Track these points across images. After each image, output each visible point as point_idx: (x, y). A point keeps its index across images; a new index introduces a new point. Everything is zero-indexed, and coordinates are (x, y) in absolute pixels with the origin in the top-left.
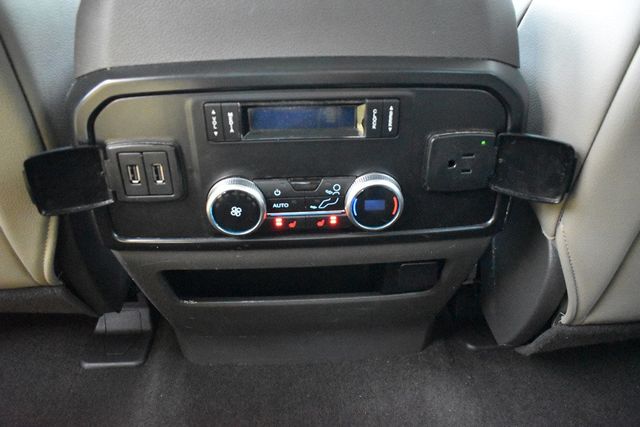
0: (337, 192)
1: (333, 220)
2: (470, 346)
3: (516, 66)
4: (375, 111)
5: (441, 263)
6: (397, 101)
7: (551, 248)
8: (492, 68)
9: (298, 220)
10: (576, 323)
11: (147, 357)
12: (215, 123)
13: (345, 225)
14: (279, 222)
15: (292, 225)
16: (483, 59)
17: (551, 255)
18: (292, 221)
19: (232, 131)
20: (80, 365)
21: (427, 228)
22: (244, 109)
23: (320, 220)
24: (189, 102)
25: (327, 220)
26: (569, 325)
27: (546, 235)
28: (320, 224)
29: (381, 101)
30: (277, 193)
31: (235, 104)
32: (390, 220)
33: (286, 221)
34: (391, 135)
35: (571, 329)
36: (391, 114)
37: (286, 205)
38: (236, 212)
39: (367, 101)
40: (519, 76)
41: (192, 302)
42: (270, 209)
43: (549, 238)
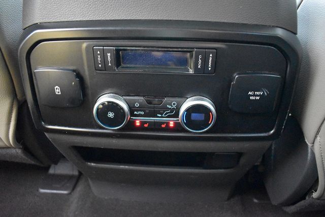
0: (174, 107)
1: (172, 124)
2: (255, 201)
6: (215, 51)
7: (309, 151)
8: (280, 32)
9: (149, 123)
12: (99, 59)
13: (178, 128)
14: (138, 123)
15: (146, 125)
16: (273, 26)
17: (309, 155)
18: (145, 123)
19: (110, 64)
22: (118, 51)
25: (168, 123)
26: (318, 199)
27: (307, 143)
28: (163, 126)
29: (205, 50)
30: (137, 105)
31: (112, 48)
32: (207, 127)
33: (142, 123)
34: (210, 72)
35: (319, 201)
37: (142, 113)
38: (111, 115)
39: (195, 50)
41: (93, 164)
42: (132, 114)
43: (310, 145)
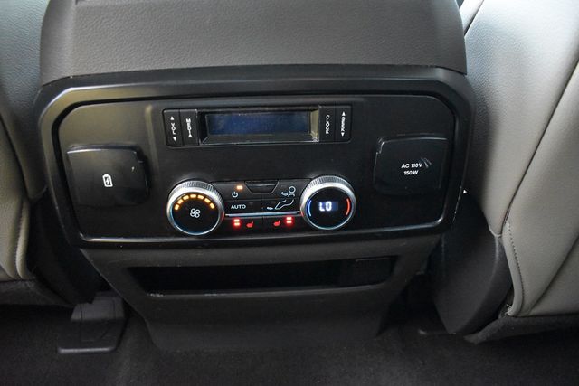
3: (463, 73)
4: (328, 117)
5: (393, 259)
10: (522, 315)
11: (119, 343)
20: (56, 351)
21: (379, 227)
23: (277, 220)
24: (149, 109)
36: (343, 119)
40: (466, 83)
